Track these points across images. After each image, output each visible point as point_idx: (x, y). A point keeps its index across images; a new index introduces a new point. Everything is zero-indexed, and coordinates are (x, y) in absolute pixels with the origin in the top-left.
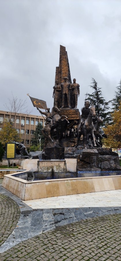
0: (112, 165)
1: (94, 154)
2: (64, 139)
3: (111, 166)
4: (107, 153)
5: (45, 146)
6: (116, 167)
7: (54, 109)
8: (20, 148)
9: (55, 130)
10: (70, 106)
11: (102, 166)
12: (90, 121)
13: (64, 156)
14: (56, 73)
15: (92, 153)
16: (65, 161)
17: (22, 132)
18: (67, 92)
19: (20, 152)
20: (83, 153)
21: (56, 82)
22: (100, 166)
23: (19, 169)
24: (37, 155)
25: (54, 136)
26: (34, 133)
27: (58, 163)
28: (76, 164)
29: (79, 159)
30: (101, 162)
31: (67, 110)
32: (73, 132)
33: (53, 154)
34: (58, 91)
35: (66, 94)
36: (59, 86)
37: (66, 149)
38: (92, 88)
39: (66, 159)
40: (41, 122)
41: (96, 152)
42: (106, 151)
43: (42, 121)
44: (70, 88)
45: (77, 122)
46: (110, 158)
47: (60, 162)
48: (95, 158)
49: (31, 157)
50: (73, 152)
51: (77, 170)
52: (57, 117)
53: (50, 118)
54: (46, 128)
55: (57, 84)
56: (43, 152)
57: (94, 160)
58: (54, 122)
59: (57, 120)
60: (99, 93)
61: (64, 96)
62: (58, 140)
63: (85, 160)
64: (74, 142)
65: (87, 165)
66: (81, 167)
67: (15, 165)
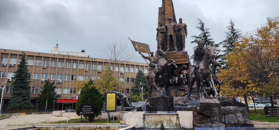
0: (240, 119)
1: (214, 106)
2: (172, 87)
3: (238, 120)
4: (230, 103)
5: (149, 95)
6: (245, 122)
7: (159, 53)
8: (121, 98)
9: (160, 76)
10: (176, 49)
11: (226, 120)
12: (206, 63)
13: (173, 107)
14: (159, 14)
15: (212, 104)
16: (177, 115)
17: (122, 80)
18: (172, 33)
19: (121, 103)
20: (202, 104)
21: (159, 23)
22: (223, 120)
23: (122, 124)
24: (140, 106)
25: (160, 84)
26: (135, 81)
27: (168, 116)
28: (192, 118)
29: (196, 112)
30: (225, 115)
31: (174, 53)
32: (182, 79)
33: (159, 105)
34: (162, 33)
35: (171, 36)
36: (163, 27)
37: (175, 99)
38: (198, 29)
39: (178, 112)
40: (142, 69)
41: (217, 103)
42: (228, 101)
43: (142, 67)
44: (176, 29)
45: (186, 66)
46: (236, 110)
47: (171, 116)
48: (216, 110)
49: (135, 109)
50: (185, 102)
51: (194, 125)
52: (163, 61)
53: (154, 62)
54: (150, 75)
55: (161, 26)
56: (147, 102)
57: (215, 112)
58: (160, 67)
59: (163, 65)
60: (207, 35)
61: (169, 38)
62: (164, 89)
63: (204, 113)
64: (184, 90)
65: (207, 120)
66: (198, 122)
67: (116, 118)
